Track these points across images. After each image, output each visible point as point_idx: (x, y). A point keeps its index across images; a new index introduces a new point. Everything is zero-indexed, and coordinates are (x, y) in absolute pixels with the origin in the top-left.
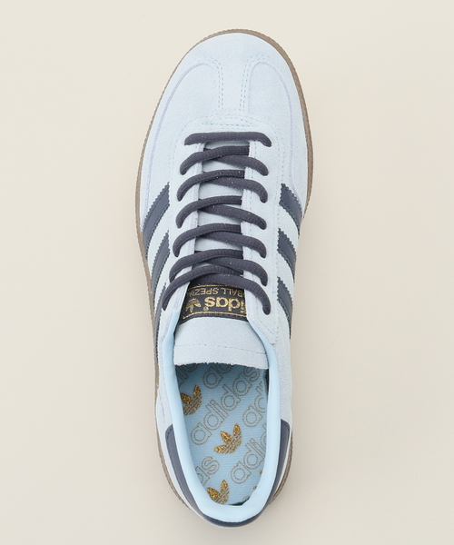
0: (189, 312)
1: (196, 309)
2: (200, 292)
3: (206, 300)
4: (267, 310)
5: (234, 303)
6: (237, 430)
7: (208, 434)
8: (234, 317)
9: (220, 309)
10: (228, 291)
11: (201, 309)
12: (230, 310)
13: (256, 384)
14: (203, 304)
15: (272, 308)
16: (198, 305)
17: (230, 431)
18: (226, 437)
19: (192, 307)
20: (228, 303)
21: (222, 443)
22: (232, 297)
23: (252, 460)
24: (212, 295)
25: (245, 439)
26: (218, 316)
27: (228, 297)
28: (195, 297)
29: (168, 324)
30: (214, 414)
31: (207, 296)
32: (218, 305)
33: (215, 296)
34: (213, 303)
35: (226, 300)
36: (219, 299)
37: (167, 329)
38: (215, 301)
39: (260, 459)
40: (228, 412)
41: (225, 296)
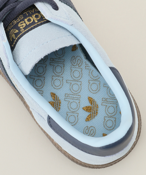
0: (13, 40)
1: (16, 35)
2: (13, 24)
3: (19, 25)
4: (56, 8)
5: (37, 16)
6: (91, 100)
7: (76, 115)
8: (41, 24)
9: (30, 25)
10: (28, 13)
11: (20, 32)
12: (36, 21)
13: (83, 66)
14: (19, 29)
15: (58, 5)
16: (17, 31)
17: (88, 104)
18: (87, 109)
19: (14, 36)
20: (33, 18)
21: (87, 114)
22: (33, 14)
23: (111, 110)
24: (21, 21)
25: (99, 101)
26: (32, 29)
27: (31, 15)
28: (12, 29)
29: (6, 54)
30: (72, 101)
31: (18, 23)
32: (28, 23)
33: (23, 20)
34: (24, 25)
35: (30, 18)
36: (26, 20)
37: (7, 58)
38: (25, 22)
39: (115, 106)
40: (79, 94)
41: (29, 16)
